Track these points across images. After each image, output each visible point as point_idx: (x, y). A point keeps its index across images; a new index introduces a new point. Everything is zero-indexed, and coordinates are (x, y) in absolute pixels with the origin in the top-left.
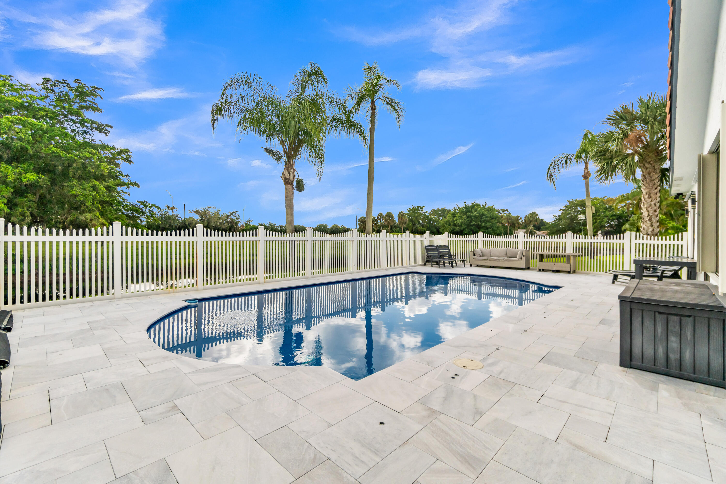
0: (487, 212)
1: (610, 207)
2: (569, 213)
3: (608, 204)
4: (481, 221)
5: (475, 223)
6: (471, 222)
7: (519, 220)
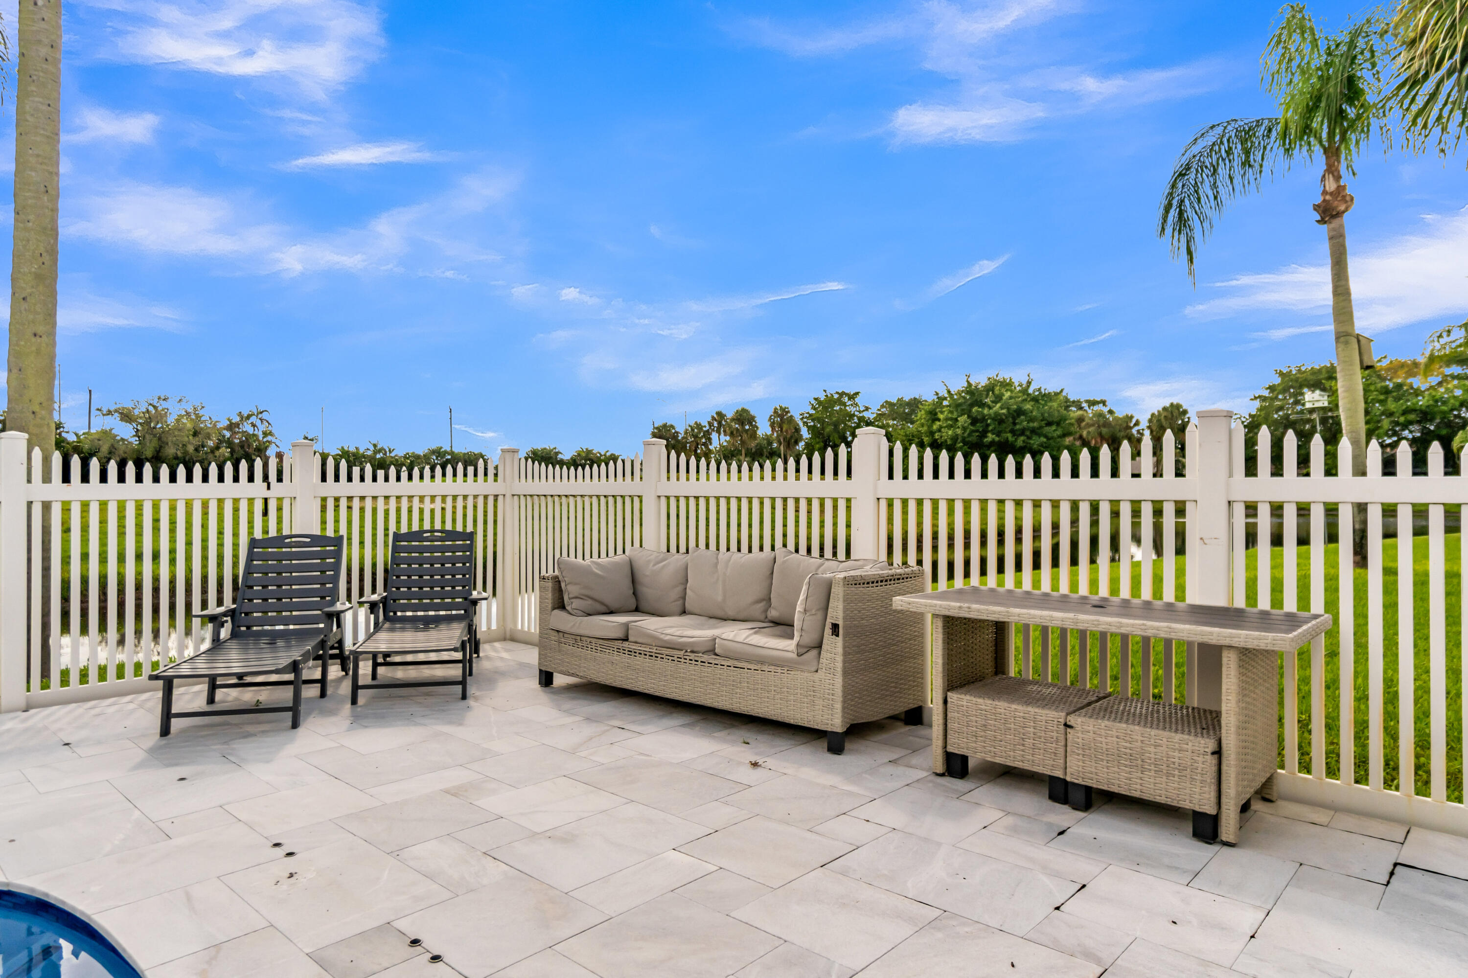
0: (1032, 403)
1: (1399, 386)
2: (1281, 408)
3: (1390, 380)
4: (1013, 432)
5: (997, 439)
6: (984, 434)
7: (1131, 428)
